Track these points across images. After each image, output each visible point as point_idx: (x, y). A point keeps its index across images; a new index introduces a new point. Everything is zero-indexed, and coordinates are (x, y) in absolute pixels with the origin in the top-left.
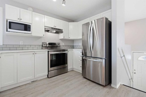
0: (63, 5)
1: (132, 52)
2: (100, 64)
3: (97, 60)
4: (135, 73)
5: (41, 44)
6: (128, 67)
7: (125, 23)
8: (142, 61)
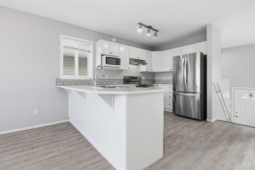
0: (155, 37)
1: (233, 88)
2: (192, 100)
3: (188, 95)
4: (237, 116)
5: (123, 78)
6: (226, 107)
7: (222, 50)
8: (247, 100)
